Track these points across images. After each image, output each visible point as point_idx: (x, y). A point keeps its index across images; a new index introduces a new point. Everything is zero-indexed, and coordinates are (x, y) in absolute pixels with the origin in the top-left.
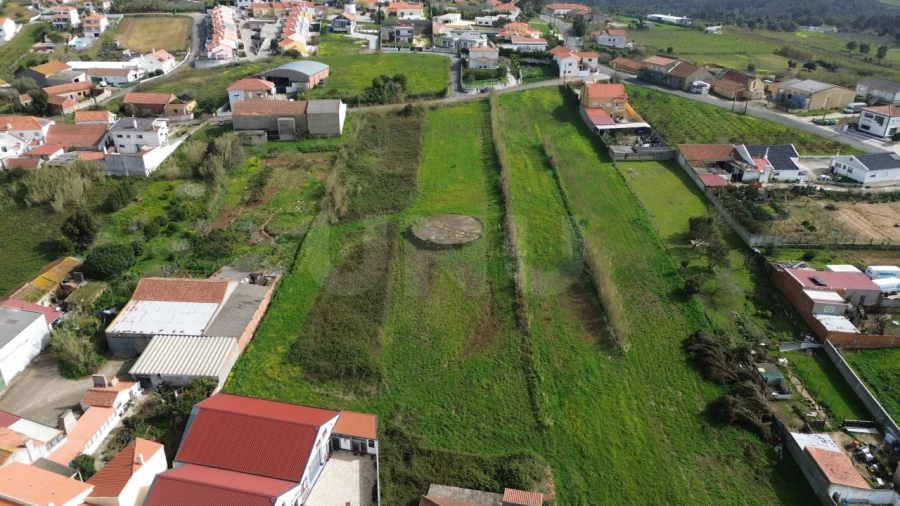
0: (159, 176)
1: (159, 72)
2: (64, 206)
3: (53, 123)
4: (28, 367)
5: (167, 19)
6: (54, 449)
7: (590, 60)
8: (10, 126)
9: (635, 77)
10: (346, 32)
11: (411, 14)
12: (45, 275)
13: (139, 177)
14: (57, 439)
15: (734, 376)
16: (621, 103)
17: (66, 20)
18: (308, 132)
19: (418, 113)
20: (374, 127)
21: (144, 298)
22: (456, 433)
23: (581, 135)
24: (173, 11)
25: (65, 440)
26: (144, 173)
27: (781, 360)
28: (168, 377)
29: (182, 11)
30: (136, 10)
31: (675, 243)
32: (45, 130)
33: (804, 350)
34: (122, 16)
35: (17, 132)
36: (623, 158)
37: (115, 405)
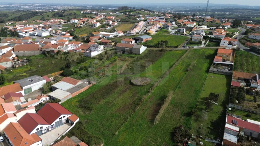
0: (94, 58)
1: (117, 36)
2: (72, 61)
3: (82, 44)
4: (39, 89)
5: (130, 24)
6: (23, 104)
7: (234, 42)
8: (74, 43)
9: (249, 49)
10: (167, 29)
11: (190, 25)
12: (55, 73)
13: (90, 57)
14: (24, 102)
15: (179, 141)
16: (229, 56)
17: (109, 23)
18: (132, 53)
19: (165, 51)
20: (150, 53)
21: (63, 81)
22: (94, 128)
23: (209, 63)
24: (132, 22)
25: (26, 103)
26: (91, 56)
27: (201, 143)
28: (54, 97)
29: (134, 22)
30: (125, 22)
31: (203, 100)
32: (80, 45)
33: (214, 143)
34: (121, 23)
35: (74, 45)
36: (212, 72)
37: (41, 100)
